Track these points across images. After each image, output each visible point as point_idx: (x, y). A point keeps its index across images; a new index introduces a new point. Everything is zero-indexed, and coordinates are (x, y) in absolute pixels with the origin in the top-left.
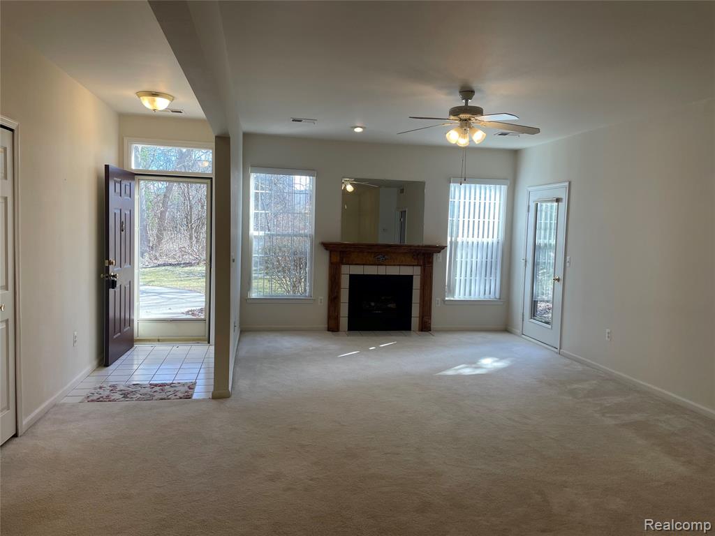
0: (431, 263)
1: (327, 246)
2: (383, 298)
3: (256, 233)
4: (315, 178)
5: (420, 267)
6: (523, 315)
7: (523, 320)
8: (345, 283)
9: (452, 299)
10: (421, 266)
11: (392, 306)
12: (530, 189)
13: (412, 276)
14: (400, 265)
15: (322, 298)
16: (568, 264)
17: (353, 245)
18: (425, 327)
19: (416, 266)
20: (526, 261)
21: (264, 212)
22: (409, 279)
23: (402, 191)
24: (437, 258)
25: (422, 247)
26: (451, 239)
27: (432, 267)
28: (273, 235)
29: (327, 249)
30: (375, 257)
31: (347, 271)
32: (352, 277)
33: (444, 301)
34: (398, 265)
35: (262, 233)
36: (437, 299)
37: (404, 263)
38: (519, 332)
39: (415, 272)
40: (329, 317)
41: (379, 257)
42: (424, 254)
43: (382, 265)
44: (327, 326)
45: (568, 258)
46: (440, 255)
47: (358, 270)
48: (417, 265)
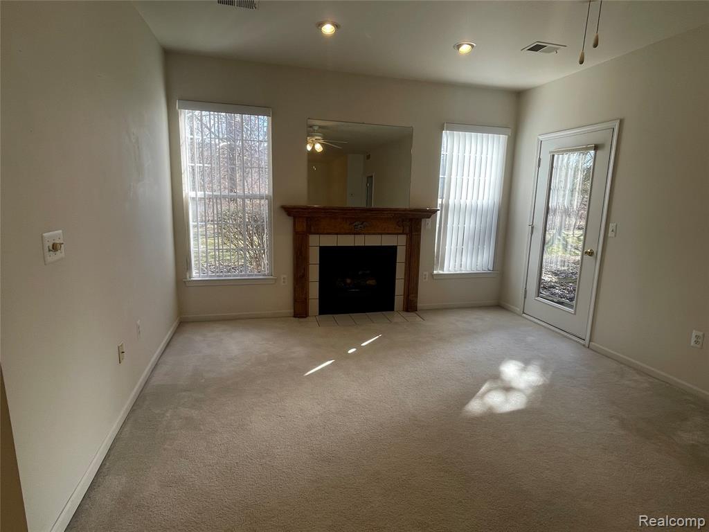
0: (419, 230)
1: (290, 211)
2: (360, 273)
3: (192, 194)
4: (270, 118)
5: (405, 236)
6: (526, 291)
7: (525, 298)
8: (314, 257)
9: (441, 272)
10: (407, 235)
11: (372, 282)
12: (540, 138)
13: (396, 247)
14: (381, 234)
15: (285, 276)
16: (610, 234)
17: (324, 209)
18: (411, 306)
19: (400, 234)
20: (532, 228)
21: (201, 165)
22: (392, 250)
23: (368, 157)
24: (426, 223)
25: (411, 211)
26: (442, 202)
27: (420, 235)
28: (216, 197)
29: (289, 214)
30: (351, 224)
31: (317, 242)
32: (324, 250)
33: (432, 275)
34: (379, 234)
35: (200, 194)
36: (425, 273)
37: (386, 232)
38: (519, 310)
39: (399, 241)
40: (296, 300)
41: (356, 223)
42: (411, 220)
43: (359, 234)
44: (292, 311)
45: (612, 226)
46: (429, 221)
47: (330, 241)
48: (403, 234)
